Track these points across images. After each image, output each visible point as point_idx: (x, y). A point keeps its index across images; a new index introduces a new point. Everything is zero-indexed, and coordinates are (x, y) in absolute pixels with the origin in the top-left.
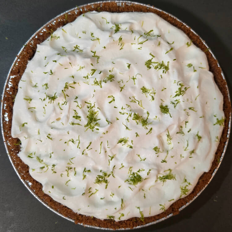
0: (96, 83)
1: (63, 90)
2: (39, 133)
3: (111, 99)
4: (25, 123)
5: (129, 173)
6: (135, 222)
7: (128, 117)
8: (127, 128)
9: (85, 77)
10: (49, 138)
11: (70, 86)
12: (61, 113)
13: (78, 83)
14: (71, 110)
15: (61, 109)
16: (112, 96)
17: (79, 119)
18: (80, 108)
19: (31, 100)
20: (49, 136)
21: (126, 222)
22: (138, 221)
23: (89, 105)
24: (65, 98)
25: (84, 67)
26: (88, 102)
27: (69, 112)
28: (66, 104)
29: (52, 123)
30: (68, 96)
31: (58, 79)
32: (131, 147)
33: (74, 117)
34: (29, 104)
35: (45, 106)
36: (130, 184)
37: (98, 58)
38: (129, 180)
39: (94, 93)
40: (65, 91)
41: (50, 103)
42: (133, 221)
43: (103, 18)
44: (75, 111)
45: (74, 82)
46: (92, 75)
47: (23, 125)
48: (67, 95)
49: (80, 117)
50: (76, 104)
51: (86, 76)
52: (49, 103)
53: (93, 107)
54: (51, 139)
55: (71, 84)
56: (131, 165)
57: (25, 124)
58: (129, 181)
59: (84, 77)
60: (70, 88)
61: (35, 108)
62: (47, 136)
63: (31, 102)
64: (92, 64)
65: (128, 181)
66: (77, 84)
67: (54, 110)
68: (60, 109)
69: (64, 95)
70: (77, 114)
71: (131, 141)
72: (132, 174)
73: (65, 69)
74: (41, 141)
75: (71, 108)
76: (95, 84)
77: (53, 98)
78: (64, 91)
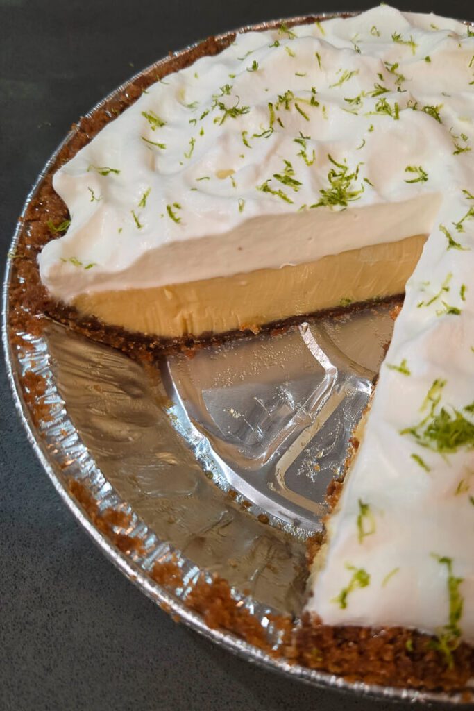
0: (385, 108)
1: (271, 105)
2: (144, 200)
3: (416, 176)
4: (112, 170)
5: (423, 408)
6: (408, 654)
7: (463, 220)
8: (452, 243)
9: (350, 101)
10: (171, 215)
11: (296, 105)
12: (242, 156)
13: (324, 110)
14: (274, 158)
15: (246, 144)
16: (421, 170)
17: (292, 186)
18: (308, 165)
19: (162, 125)
20: (174, 210)
21: (363, 636)
22: (423, 655)
23: (338, 171)
24: (272, 122)
25: (358, 72)
26: (338, 162)
27: (268, 158)
28: (267, 137)
29: (198, 180)
30: (281, 125)
31: (267, 90)
32: (454, 311)
33: (277, 176)
34: (152, 130)
35: (197, 136)
36: (425, 445)
37: (401, 78)
38: (421, 432)
39: (367, 135)
40: (277, 108)
41: (218, 123)
42: (399, 644)
43: (434, 27)
44: (289, 165)
45: (313, 99)
46: (374, 96)
47: (105, 173)
48: (279, 120)
49: (296, 183)
50: (299, 148)
51: (353, 96)
52: (215, 121)
53: (348, 178)
54: (177, 221)
55: (301, 100)
56: (440, 375)
57: (112, 174)
58: (418, 437)
59: (346, 100)
60: (294, 110)
61: (162, 146)
62: (169, 208)
63: (158, 129)
64: (381, 77)
65: (413, 432)
66: (319, 110)
67: (225, 138)
68: (243, 143)
69: (269, 115)
70: (292, 174)
71: (459, 290)
72: (437, 412)
73: (296, 74)
74: (139, 226)
75: (278, 152)
76: (378, 110)
77: (235, 112)
78: (274, 108)
